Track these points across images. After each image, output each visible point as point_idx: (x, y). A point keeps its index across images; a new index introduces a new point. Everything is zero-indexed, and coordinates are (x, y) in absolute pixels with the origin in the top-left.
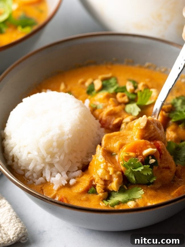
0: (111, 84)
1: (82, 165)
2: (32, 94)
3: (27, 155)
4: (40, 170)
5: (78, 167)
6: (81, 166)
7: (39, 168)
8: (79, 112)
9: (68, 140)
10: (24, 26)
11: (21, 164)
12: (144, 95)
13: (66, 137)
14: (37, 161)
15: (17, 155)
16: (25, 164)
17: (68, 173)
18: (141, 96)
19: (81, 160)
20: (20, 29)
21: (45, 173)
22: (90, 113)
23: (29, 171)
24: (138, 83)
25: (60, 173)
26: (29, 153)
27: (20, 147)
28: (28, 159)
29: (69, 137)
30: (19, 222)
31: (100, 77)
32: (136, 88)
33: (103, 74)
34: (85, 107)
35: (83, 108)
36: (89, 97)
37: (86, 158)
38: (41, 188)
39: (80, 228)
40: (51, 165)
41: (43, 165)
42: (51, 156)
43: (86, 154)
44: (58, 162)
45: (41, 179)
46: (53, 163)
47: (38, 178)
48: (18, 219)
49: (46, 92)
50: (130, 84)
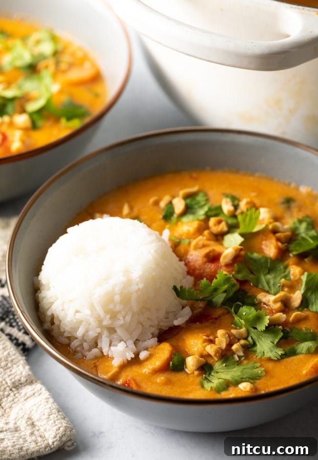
0: (198, 203)
1: (159, 331)
2: (82, 221)
3: (75, 315)
4: (95, 337)
5: (152, 334)
6: (157, 332)
7: (92, 334)
8: (154, 250)
9: (137, 292)
10: (69, 119)
11: (64, 329)
12: (248, 218)
13: (135, 288)
14: (90, 324)
15: (58, 315)
16: (71, 328)
17: (136, 343)
18: (244, 220)
19: (156, 323)
20: (63, 121)
21: (101, 341)
22: (171, 250)
23: (77, 338)
24: (239, 201)
25: (125, 342)
26: (77, 312)
27: (64, 303)
28: (75, 321)
29: (139, 288)
30: (62, 419)
31: (182, 193)
32: (236, 207)
33: (185, 187)
34: (163, 241)
35: (160, 243)
36: (168, 226)
37: (164, 320)
38: (95, 363)
39: (157, 427)
40: (112, 330)
41: (99, 330)
42: (111, 315)
43: (165, 313)
44: (122, 326)
45: (95, 351)
46: (114, 327)
47: (90, 350)
48: (60, 413)
49: (102, 218)
50: (227, 203)
